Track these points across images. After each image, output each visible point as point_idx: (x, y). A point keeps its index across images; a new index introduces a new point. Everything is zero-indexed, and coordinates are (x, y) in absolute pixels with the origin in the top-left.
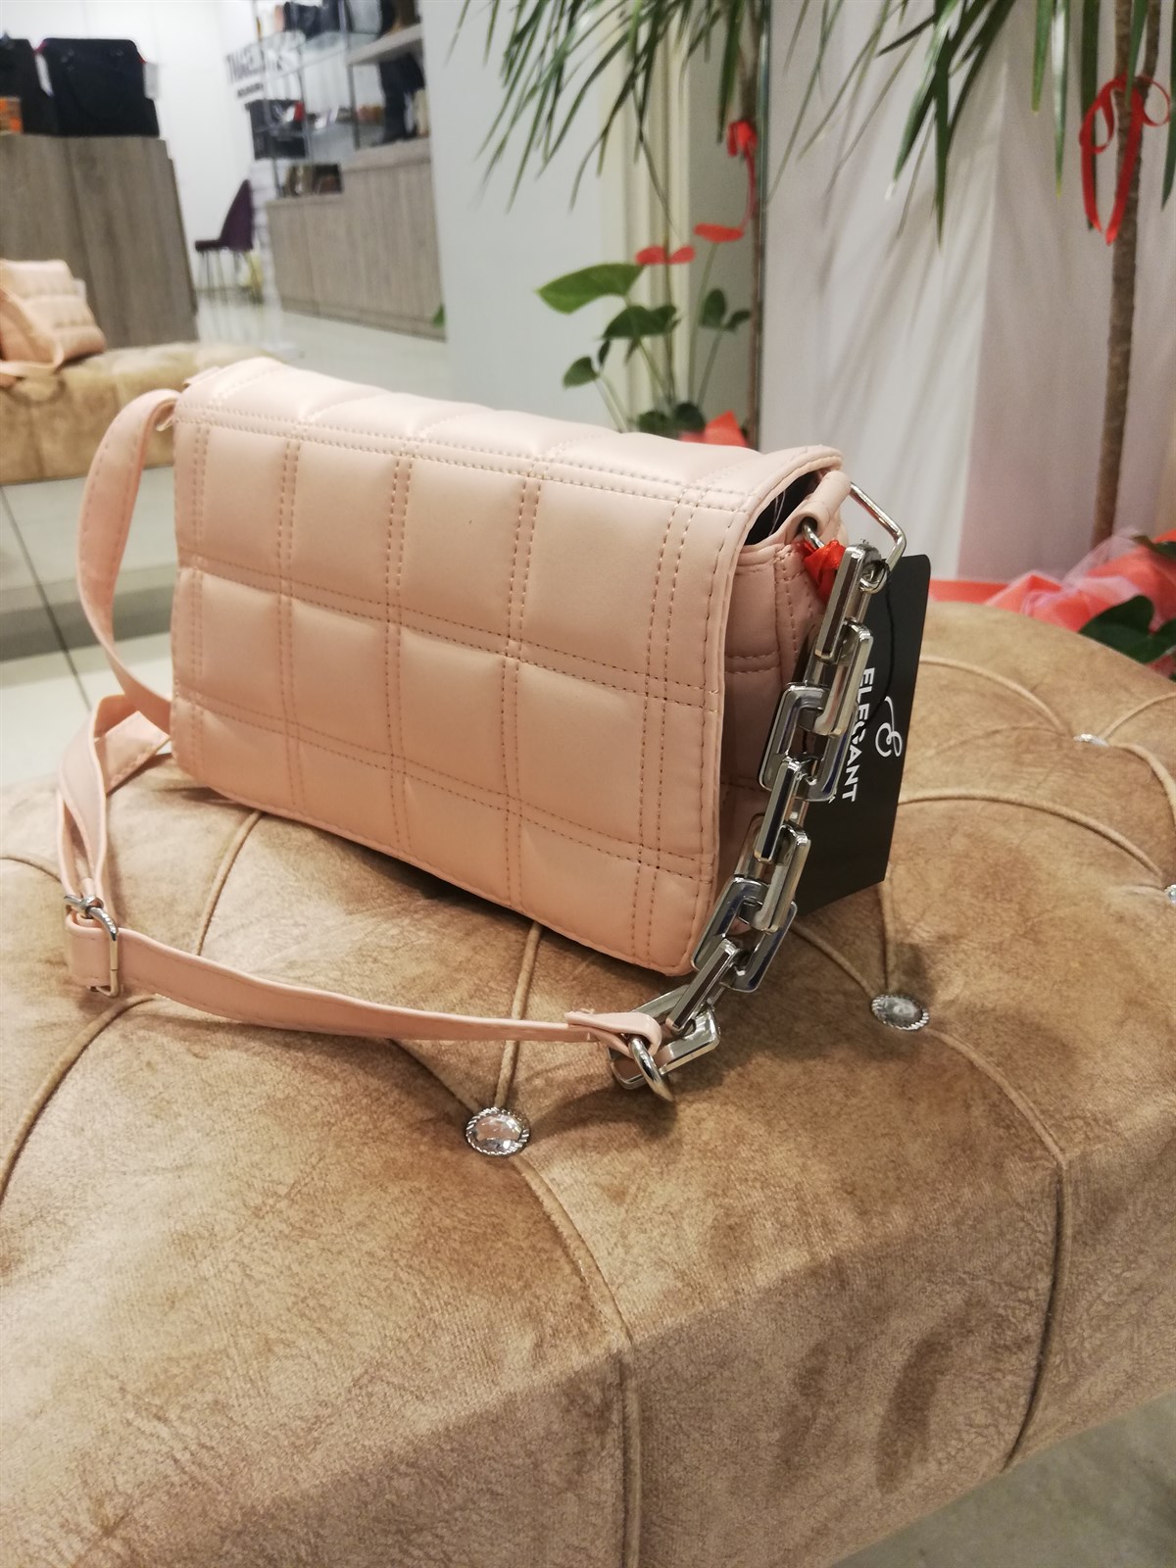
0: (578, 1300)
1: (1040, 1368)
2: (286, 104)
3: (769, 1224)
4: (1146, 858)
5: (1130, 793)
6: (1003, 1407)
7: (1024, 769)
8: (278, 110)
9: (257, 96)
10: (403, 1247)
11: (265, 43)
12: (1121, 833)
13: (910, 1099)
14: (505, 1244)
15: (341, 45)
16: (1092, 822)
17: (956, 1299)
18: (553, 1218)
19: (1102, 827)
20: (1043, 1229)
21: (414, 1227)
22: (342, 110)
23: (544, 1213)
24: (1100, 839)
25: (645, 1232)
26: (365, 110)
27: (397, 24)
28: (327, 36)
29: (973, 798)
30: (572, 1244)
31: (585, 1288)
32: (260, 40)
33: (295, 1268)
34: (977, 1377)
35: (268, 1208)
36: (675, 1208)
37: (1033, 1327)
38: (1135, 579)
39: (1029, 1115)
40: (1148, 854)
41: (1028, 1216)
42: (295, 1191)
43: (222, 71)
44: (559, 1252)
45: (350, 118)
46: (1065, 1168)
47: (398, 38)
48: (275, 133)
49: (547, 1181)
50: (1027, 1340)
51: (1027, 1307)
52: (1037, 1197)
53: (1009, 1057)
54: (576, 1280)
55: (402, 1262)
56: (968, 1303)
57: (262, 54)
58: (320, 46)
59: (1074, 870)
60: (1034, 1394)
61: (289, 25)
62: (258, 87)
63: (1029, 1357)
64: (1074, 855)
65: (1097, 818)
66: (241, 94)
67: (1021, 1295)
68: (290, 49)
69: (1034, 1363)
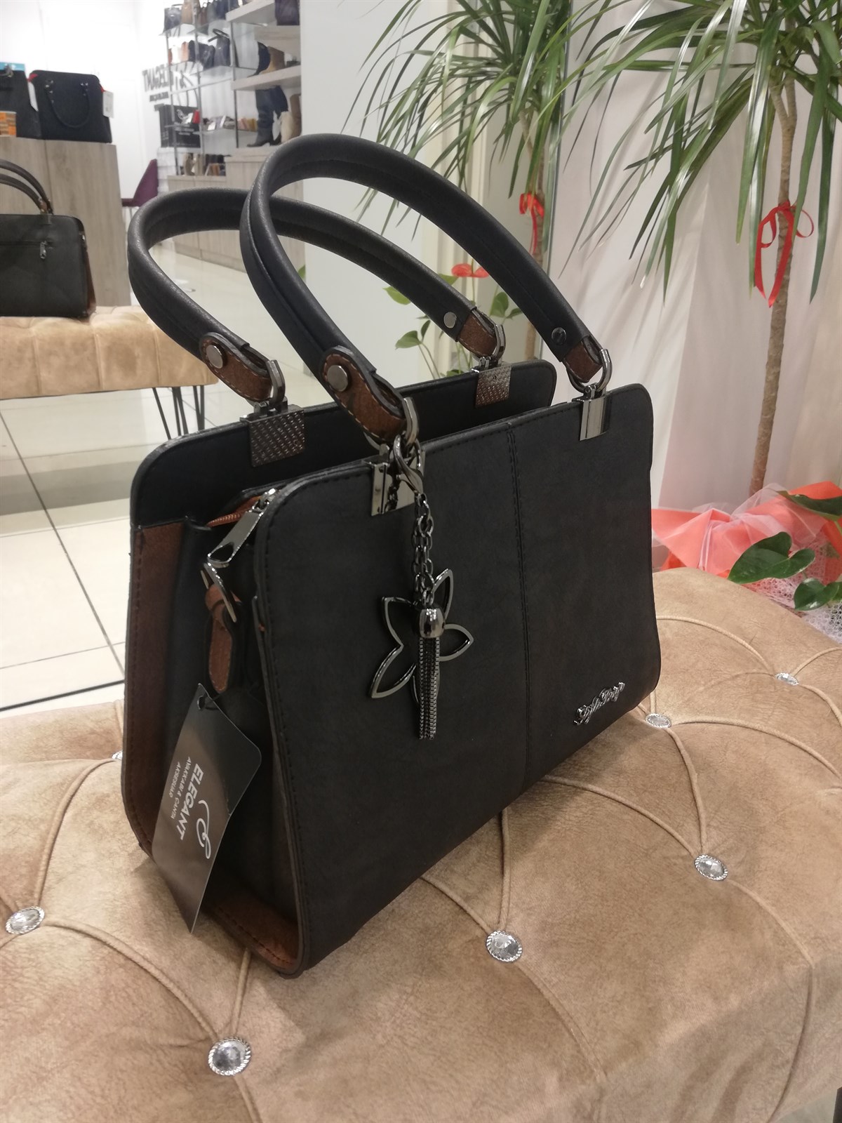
0: (576, 1053)
1: (791, 1075)
2: (187, 110)
3: (669, 1007)
4: (833, 768)
5: (821, 725)
6: (770, 1098)
7: (759, 706)
8: (181, 114)
9: (167, 102)
10: (483, 1025)
11: (173, 68)
12: (819, 752)
13: (733, 930)
14: (534, 1021)
15: (229, 74)
16: (803, 745)
17: (758, 1043)
18: (551, 1002)
19: (808, 749)
20: (801, 1002)
21: (485, 1012)
22: (228, 119)
23: (546, 1000)
24: (808, 756)
25: (605, 1012)
26: (243, 121)
27: (270, 66)
28: (218, 69)
29: (733, 725)
30: (566, 1019)
31: (578, 1045)
32: (170, 64)
33: (430, 1038)
34: (762, 1083)
35: (404, 1001)
36: (619, 998)
37: (790, 1055)
38: (779, 519)
39: (793, 936)
40: (834, 765)
41: (795, 995)
42: (415, 990)
43: (140, 81)
44: (560, 1025)
45: (234, 125)
46: (814, 968)
47: (271, 76)
48: (178, 129)
49: (542, 979)
50: (787, 1062)
51: (790, 1044)
52: (800, 985)
53: (778, 901)
54: (572, 1041)
55: (485, 1034)
56: (764, 1045)
57: (171, 74)
58: (213, 75)
59: (798, 778)
60: (786, 1089)
61: (192, 58)
62: (165, 95)
63: (786, 1071)
64: (796, 768)
65: (804, 742)
66: (152, 98)
67: (788, 1038)
68: (192, 73)
69: (788, 1073)
